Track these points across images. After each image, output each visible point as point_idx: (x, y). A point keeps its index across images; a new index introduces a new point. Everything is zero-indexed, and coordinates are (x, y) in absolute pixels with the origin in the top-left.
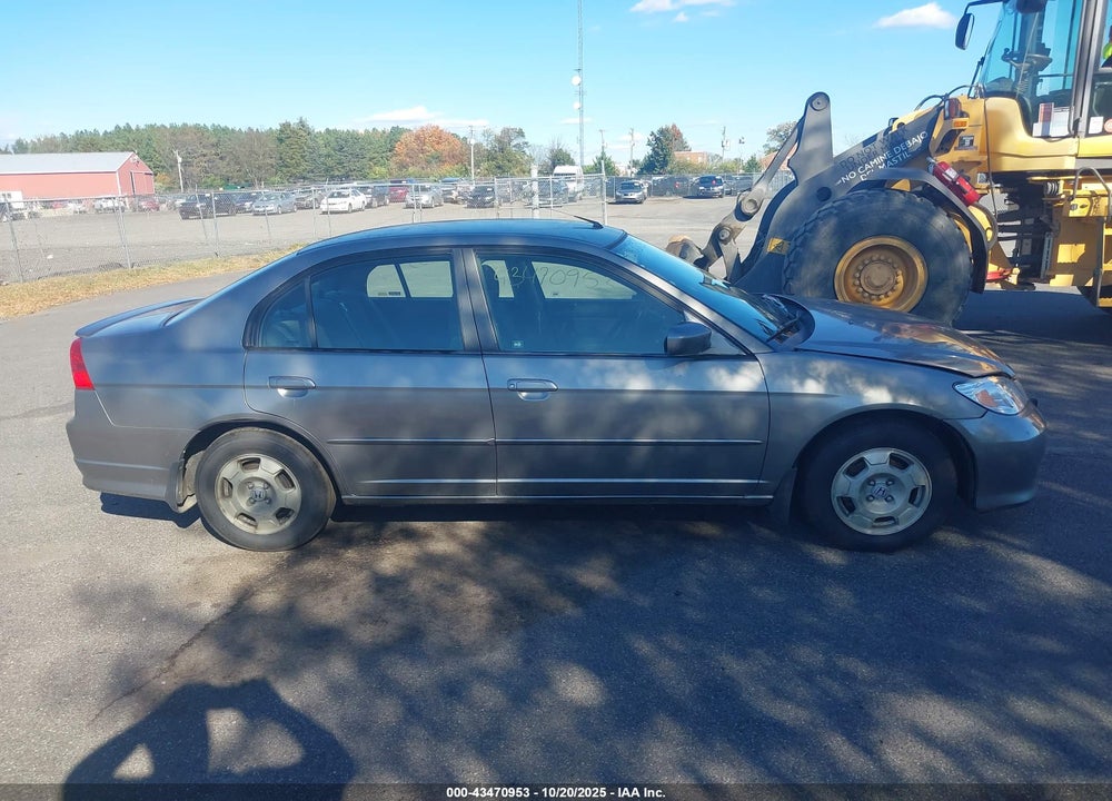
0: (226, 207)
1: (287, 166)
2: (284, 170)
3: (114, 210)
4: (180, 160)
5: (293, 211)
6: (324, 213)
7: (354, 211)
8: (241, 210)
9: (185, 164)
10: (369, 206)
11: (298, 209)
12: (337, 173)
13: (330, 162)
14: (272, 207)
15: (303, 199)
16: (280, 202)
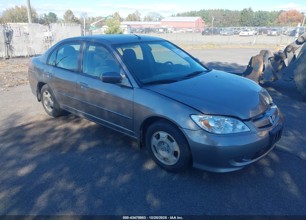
0: (215, 32)
1: (242, 22)
2: (241, 23)
3: (190, 32)
4: (213, 19)
5: (232, 35)
6: (240, 36)
7: (249, 36)
8: (219, 33)
9: (215, 20)
10: (256, 34)
11: (234, 34)
12: (256, 24)
13: (255, 21)
14: (226, 33)
15: (237, 31)
16: (229, 32)
